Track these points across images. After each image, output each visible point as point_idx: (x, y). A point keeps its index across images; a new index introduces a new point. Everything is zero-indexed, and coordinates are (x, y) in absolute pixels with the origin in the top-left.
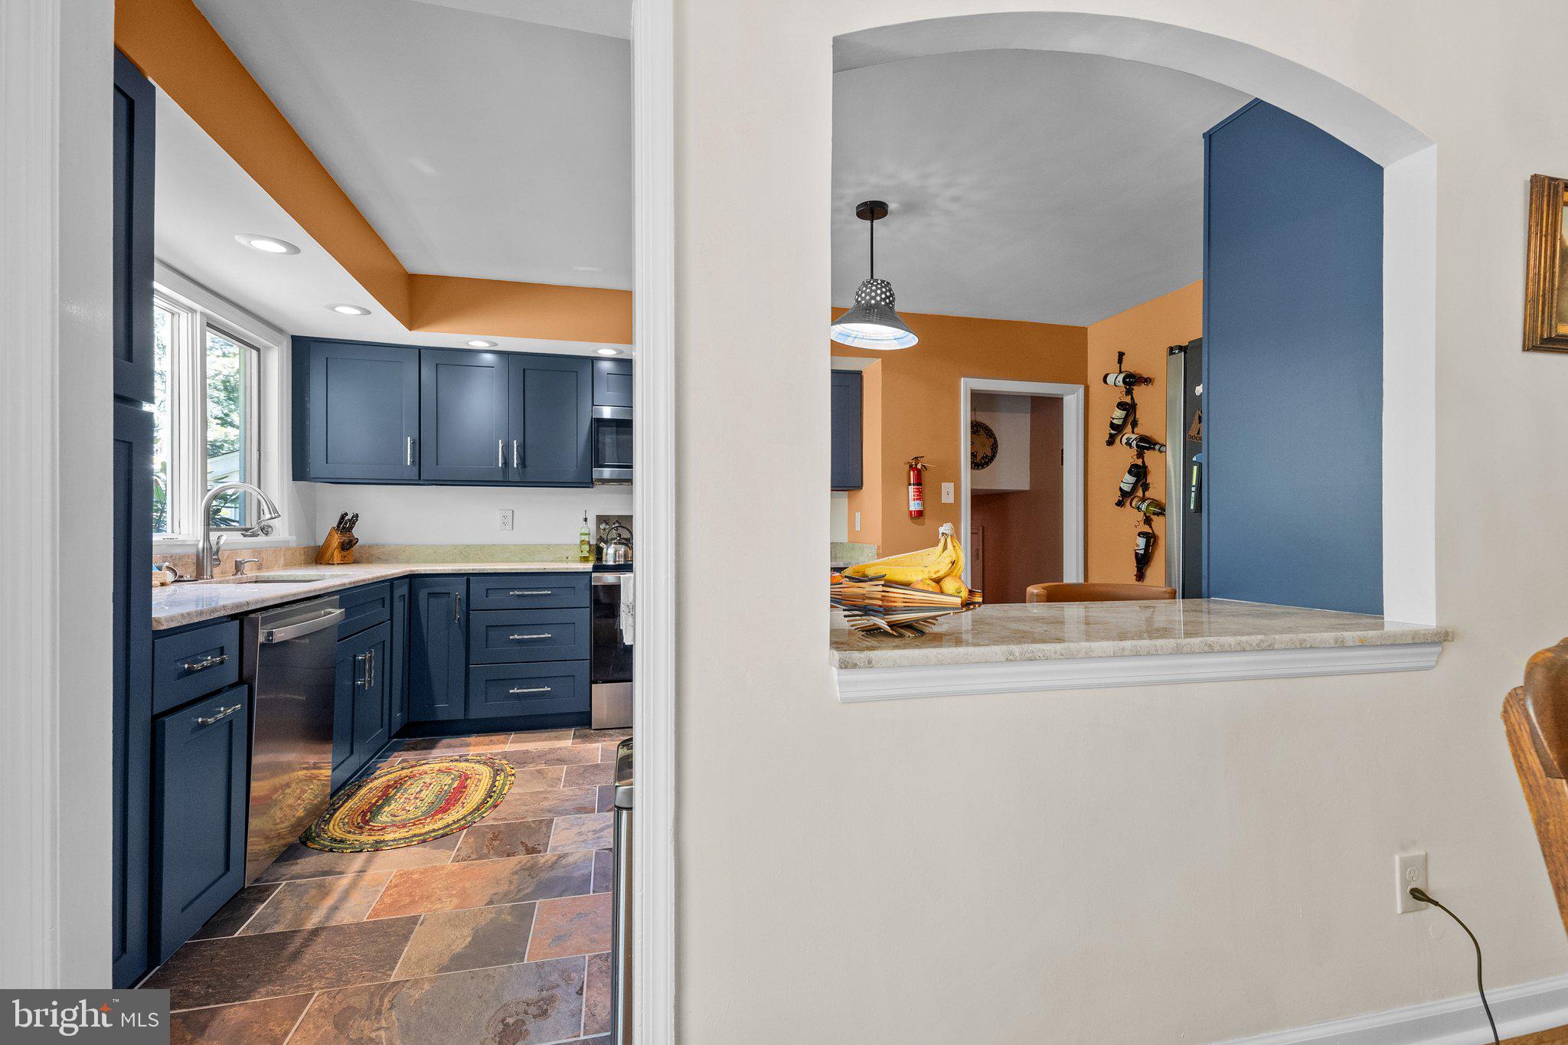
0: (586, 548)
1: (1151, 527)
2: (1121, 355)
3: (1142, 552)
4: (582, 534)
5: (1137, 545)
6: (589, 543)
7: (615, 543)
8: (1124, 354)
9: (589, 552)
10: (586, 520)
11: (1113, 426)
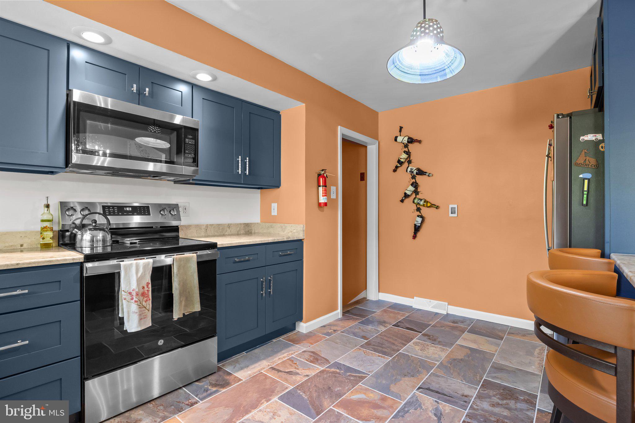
0: (50, 234)
1: (420, 212)
2: (401, 128)
3: (419, 225)
4: (43, 221)
5: (417, 221)
6: (52, 229)
7: (90, 229)
8: (402, 128)
9: (52, 238)
10: (48, 206)
11: (399, 161)
